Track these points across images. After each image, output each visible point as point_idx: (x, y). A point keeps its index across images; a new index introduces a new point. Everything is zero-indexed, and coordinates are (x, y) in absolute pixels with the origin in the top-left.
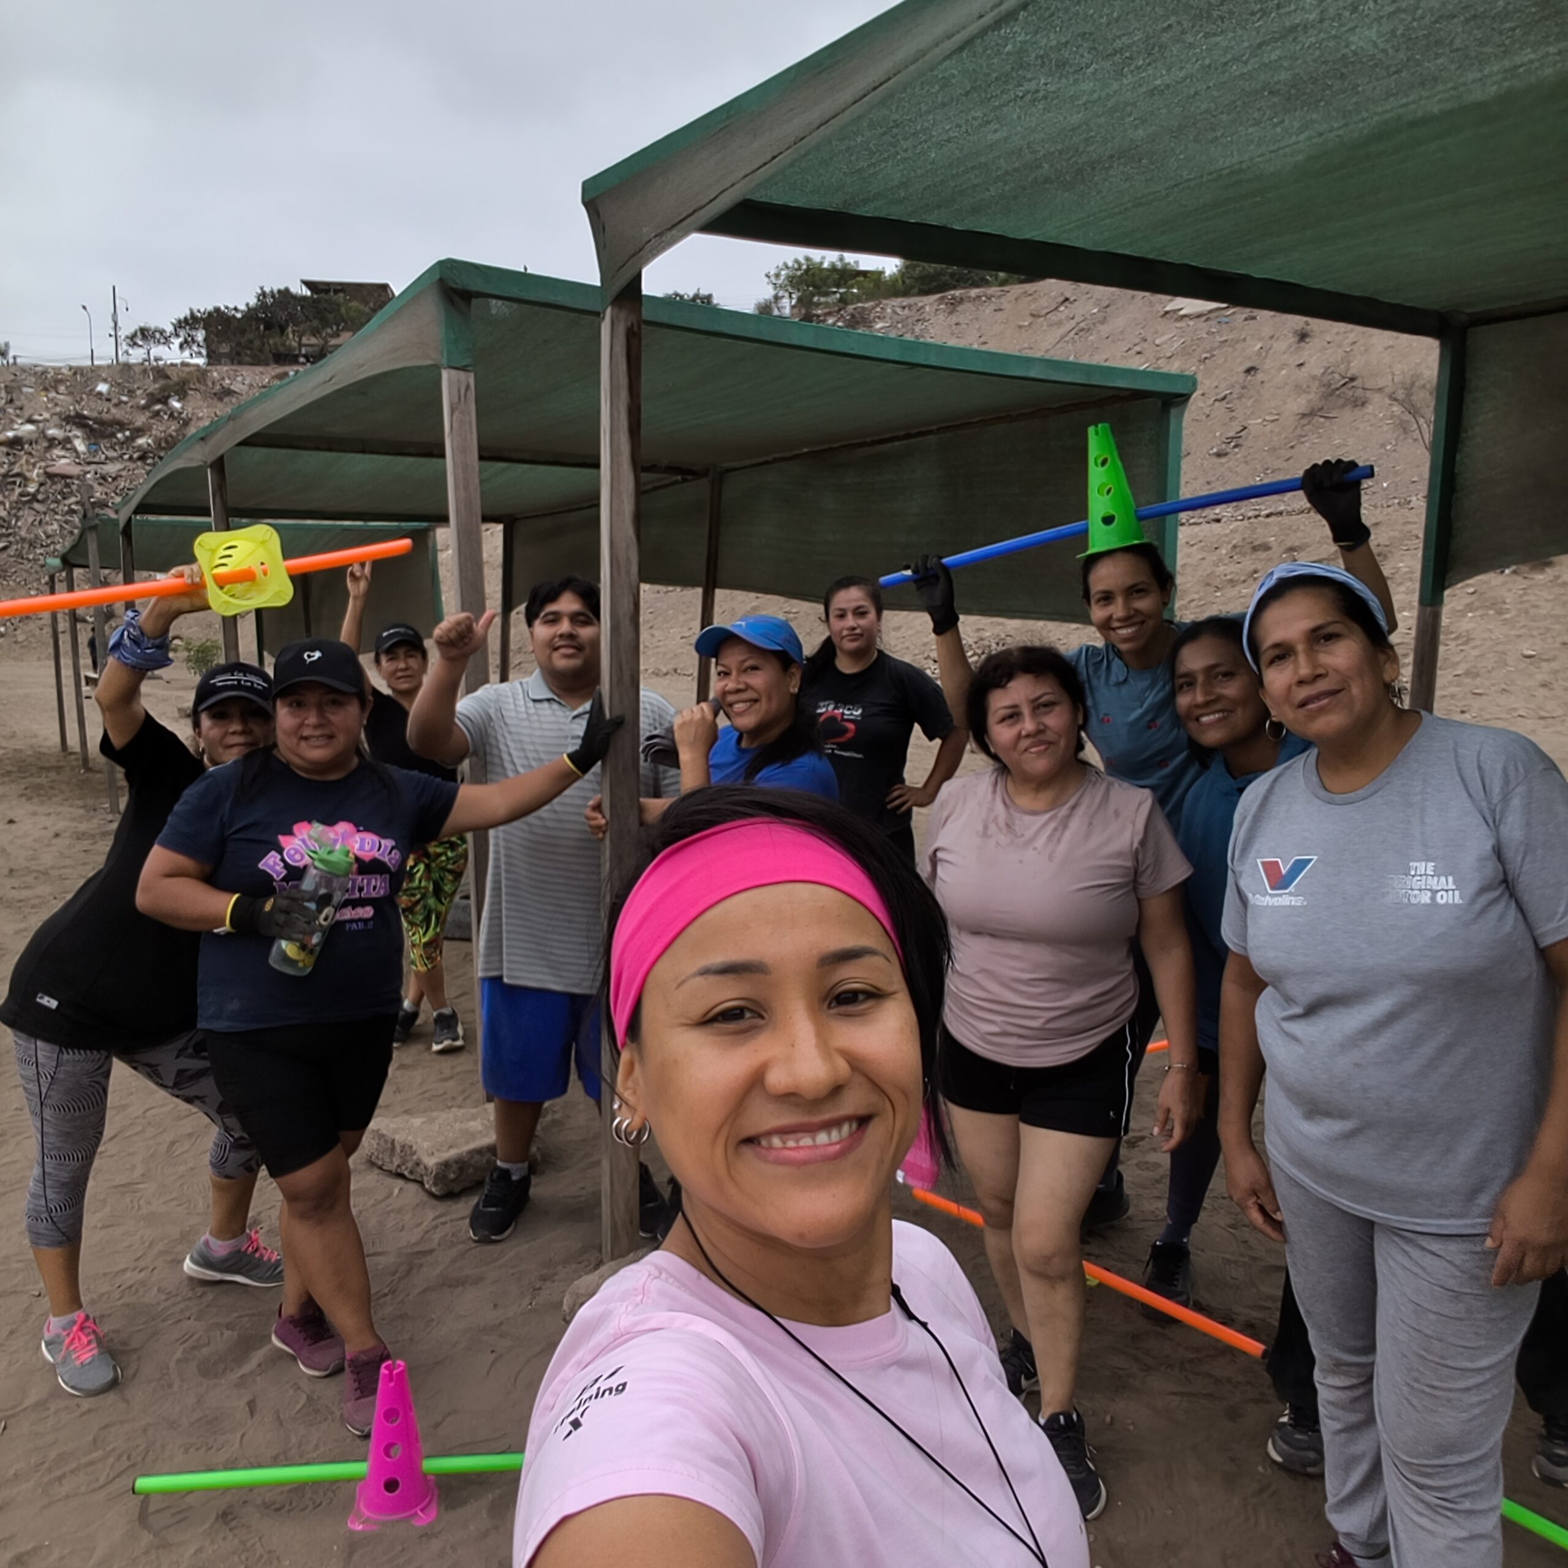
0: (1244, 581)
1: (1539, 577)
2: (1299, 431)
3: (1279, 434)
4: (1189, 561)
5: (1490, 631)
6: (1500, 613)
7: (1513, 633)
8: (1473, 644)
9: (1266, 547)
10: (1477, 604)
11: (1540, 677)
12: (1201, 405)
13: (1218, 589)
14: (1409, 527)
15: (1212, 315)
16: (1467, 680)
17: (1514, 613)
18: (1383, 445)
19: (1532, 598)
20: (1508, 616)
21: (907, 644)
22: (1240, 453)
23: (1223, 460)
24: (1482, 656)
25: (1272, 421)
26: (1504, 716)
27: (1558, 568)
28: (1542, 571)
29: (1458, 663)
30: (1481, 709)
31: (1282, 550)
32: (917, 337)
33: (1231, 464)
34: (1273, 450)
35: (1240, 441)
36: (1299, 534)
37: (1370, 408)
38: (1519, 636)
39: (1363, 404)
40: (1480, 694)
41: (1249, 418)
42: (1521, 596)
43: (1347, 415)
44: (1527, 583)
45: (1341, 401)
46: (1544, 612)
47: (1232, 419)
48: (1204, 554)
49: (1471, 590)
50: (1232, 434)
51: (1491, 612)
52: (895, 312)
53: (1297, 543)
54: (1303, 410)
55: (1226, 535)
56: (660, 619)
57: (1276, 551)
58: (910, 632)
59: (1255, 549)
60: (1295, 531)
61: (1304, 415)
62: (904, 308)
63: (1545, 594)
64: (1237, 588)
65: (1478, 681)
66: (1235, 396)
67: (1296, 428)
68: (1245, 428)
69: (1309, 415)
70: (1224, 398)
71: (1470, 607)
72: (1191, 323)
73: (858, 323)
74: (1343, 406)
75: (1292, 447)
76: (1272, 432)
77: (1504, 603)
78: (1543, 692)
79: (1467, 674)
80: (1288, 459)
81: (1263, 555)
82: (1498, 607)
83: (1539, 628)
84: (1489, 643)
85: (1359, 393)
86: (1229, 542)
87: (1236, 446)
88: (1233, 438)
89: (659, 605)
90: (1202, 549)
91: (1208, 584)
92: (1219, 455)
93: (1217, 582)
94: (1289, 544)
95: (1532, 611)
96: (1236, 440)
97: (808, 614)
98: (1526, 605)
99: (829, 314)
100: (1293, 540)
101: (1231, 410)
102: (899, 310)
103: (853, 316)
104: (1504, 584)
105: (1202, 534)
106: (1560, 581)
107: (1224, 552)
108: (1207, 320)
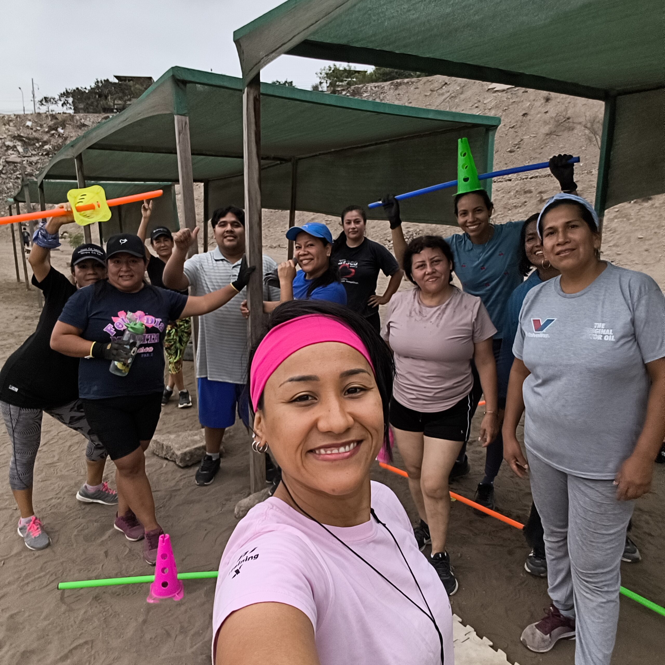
0: (521, 206)
1: (646, 204)
2: (544, 142)
3: (537, 143)
4: (497, 198)
5: (624, 228)
6: (628, 220)
7: (634, 228)
8: (617, 233)
9: (530, 192)
10: (619, 216)
11: (646, 247)
12: (504, 130)
13: (509, 210)
14: (591, 183)
15: (509, 91)
16: (614, 248)
17: (634, 220)
18: (581, 147)
19: (642, 213)
20: (632, 221)
21: (377, 234)
22: (520, 151)
23: (512, 154)
24: (620, 238)
25: (534, 137)
26: (629, 263)
27: (653, 201)
28: (647, 202)
29: (611, 241)
30: (619, 261)
31: (537, 193)
32: (381, 100)
33: (516, 156)
34: (534, 149)
35: (520, 146)
36: (544, 186)
37: (575, 131)
38: (637, 230)
39: (573, 129)
40: (620, 254)
41: (524, 135)
42: (638, 212)
43: (566, 134)
44: (641, 207)
45: (563, 128)
46: (646, 219)
47: (517, 136)
48: (504, 195)
49: (617, 210)
50: (516, 143)
51: (625, 219)
52: (372, 89)
53: (543, 190)
54: (547, 132)
55: (513, 187)
56: (272, 224)
57: (535, 193)
58: (379, 229)
59: (525, 192)
60: (543, 185)
61: (547, 134)
62: (375, 87)
63: (648, 211)
64: (518, 210)
65: (619, 249)
66: (518, 126)
67: (544, 140)
68: (522, 140)
69: (549, 134)
70: (513, 127)
71: (616, 217)
72: (500, 94)
73: (356, 94)
74: (564, 131)
75: (542, 148)
76: (533, 141)
77: (630, 215)
78: (646, 253)
79: (614, 245)
80: (540, 153)
81: (529, 195)
82: (627, 217)
83: (645, 226)
84: (623, 233)
85: (571, 125)
86: (515, 190)
87: (518, 148)
88: (517, 144)
89: (272, 217)
90: (503, 193)
91: (505, 208)
92: (511, 152)
93: (509, 207)
94: (540, 190)
95: (642, 219)
96: (518, 145)
97: (335, 222)
98: (639, 217)
99: (343, 90)
100: (542, 189)
101: (516, 132)
102: (373, 88)
103: (353, 91)
104: (631, 207)
105: (503, 186)
106: (654, 206)
107: (512, 193)
108: (506, 93)
